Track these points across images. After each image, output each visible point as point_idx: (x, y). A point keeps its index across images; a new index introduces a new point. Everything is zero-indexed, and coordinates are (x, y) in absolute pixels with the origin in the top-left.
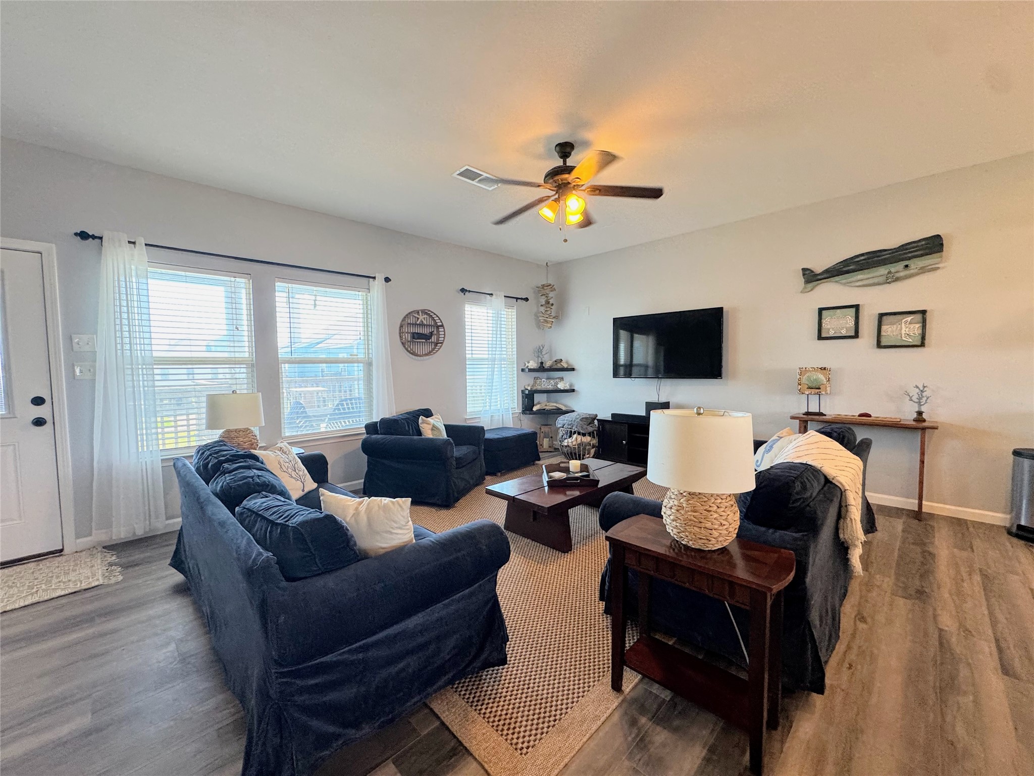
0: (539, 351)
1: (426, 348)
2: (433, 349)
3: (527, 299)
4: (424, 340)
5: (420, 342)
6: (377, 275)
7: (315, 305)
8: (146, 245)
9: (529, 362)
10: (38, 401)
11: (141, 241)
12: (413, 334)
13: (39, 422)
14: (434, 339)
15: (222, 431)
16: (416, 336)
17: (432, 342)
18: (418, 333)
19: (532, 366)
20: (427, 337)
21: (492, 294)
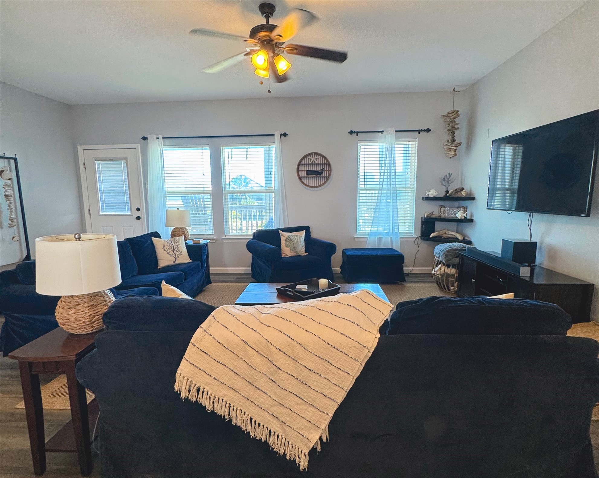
0: (447, 180)
1: (318, 182)
2: (325, 183)
3: (428, 130)
4: (315, 176)
5: (312, 177)
6: (275, 133)
7: (247, 158)
8: (163, 138)
9: (429, 191)
10: (138, 209)
11: (161, 137)
12: (307, 171)
13: (138, 219)
14: (325, 174)
16: (309, 173)
17: (324, 177)
18: (310, 171)
19: (432, 194)
20: (318, 174)
21: (383, 131)
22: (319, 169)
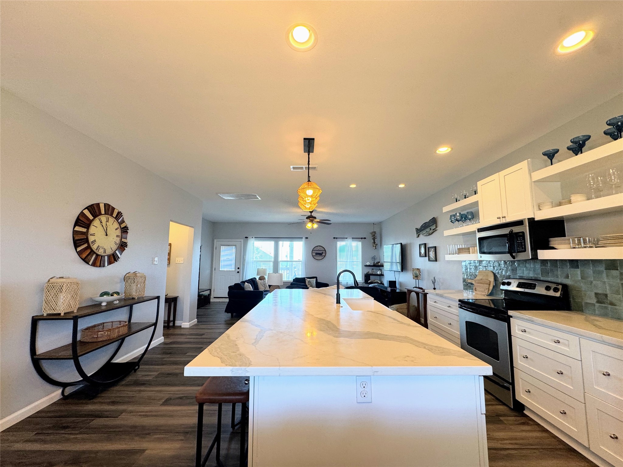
0: (373, 258)
1: (320, 258)
2: (323, 258)
3: (365, 238)
4: (319, 255)
6: (303, 237)
9: (367, 263)
10: (238, 268)
11: (254, 237)
12: (316, 253)
13: (238, 272)
14: (324, 254)
15: (259, 276)
17: (323, 256)
19: (368, 264)
21: (347, 238)
22: (321, 252)
